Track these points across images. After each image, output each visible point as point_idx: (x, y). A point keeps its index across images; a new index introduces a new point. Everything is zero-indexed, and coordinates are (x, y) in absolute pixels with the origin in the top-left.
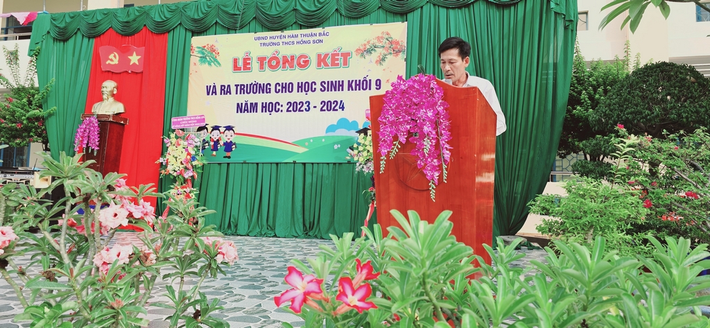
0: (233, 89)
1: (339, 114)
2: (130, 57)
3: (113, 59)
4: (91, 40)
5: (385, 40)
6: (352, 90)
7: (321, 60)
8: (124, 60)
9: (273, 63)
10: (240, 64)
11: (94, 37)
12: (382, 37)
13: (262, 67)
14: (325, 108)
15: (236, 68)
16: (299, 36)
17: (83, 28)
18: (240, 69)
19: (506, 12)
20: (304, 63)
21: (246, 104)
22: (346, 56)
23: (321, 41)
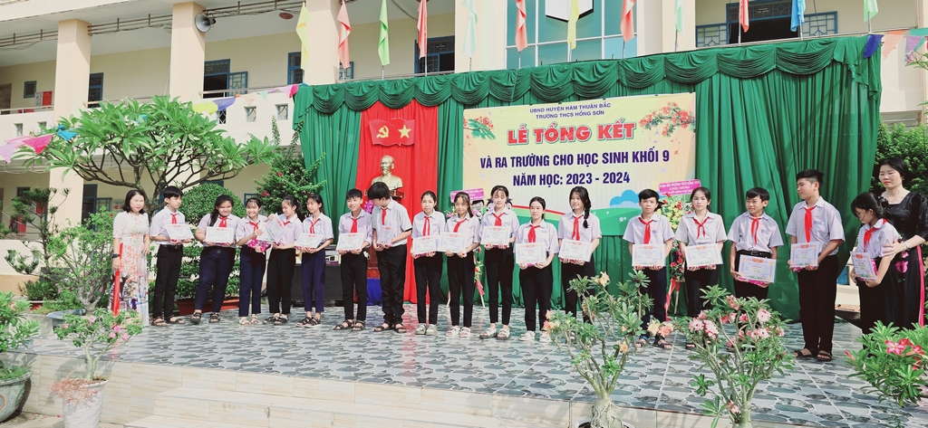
0: (509, 162)
1: (624, 186)
2: (400, 131)
3: (384, 132)
4: (358, 114)
5: (672, 111)
6: (638, 161)
7: (603, 132)
8: (394, 133)
9: (551, 135)
10: (516, 136)
11: (362, 110)
12: (669, 109)
13: (539, 140)
14: (608, 180)
15: (511, 140)
16: (578, 107)
17: (350, 102)
18: (515, 141)
19: (803, 84)
20: (584, 134)
21: (524, 177)
22: (630, 127)
23: (602, 112)
